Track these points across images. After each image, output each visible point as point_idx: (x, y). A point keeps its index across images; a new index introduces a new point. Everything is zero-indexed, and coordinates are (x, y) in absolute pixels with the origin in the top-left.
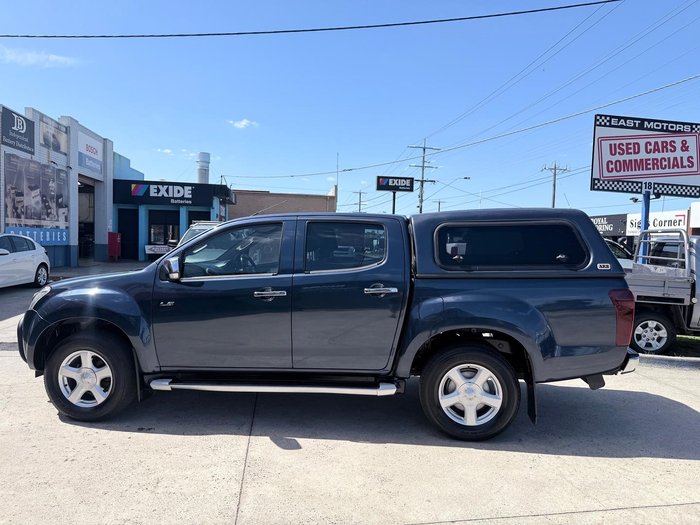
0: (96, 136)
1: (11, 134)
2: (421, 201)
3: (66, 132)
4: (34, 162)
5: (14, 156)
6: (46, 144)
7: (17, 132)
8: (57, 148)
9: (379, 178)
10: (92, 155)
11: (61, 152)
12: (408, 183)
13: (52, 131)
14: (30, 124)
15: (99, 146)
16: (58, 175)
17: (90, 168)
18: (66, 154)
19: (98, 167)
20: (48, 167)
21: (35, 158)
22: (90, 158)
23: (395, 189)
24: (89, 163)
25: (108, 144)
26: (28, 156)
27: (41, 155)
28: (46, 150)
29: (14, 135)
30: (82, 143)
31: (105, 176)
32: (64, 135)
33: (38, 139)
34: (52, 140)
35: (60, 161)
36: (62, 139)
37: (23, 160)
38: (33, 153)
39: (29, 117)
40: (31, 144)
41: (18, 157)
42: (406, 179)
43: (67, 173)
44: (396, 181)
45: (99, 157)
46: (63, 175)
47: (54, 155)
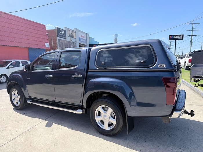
0: (84, 33)
1: (60, 34)
2: (191, 43)
3: (75, 32)
4: (66, 41)
5: (61, 40)
6: (70, 36)
7: (62, 34)
8: (73, 37)
9: (170, 36)
10: (83, 38)
11: (74, 38)
12: (181, 37)
13: (71, 32)
14: (65, 31)
15: (85, 35)
16: (73, 44)
17: (82, 41)
18: (75, 38)
19: (85, 41)
20: (70, 42)
21: (66, 40)
22: (82, 39)
23: (176, 39)
24: (82, 40)
25: (87, 35)
26: (65, 40)
27: (68, 39)
28: (69, 38)
29: (61, 34)
30: (80, 35)
31: (87, 43)
32: (75, 33)
33: (67, 35)
34: (71, 35)
35: (74, 40)
36: (74, 34)
37: (63, 41)
38: (66, 39)
39: (65, 29)
40: (65, 36)
41: (62, 40)
42: (180, 35)
43: (76, 43)
44: (176, 36)
45: (85, 38)
46: (75, 44)
47: (72, 39)
